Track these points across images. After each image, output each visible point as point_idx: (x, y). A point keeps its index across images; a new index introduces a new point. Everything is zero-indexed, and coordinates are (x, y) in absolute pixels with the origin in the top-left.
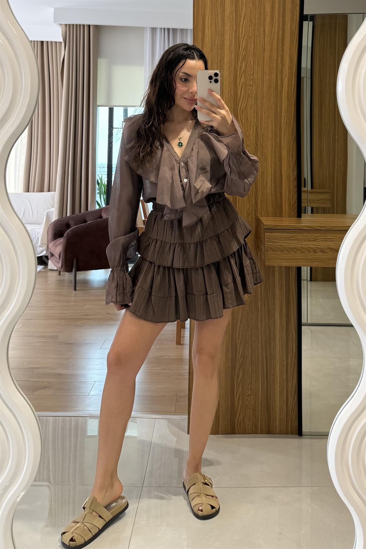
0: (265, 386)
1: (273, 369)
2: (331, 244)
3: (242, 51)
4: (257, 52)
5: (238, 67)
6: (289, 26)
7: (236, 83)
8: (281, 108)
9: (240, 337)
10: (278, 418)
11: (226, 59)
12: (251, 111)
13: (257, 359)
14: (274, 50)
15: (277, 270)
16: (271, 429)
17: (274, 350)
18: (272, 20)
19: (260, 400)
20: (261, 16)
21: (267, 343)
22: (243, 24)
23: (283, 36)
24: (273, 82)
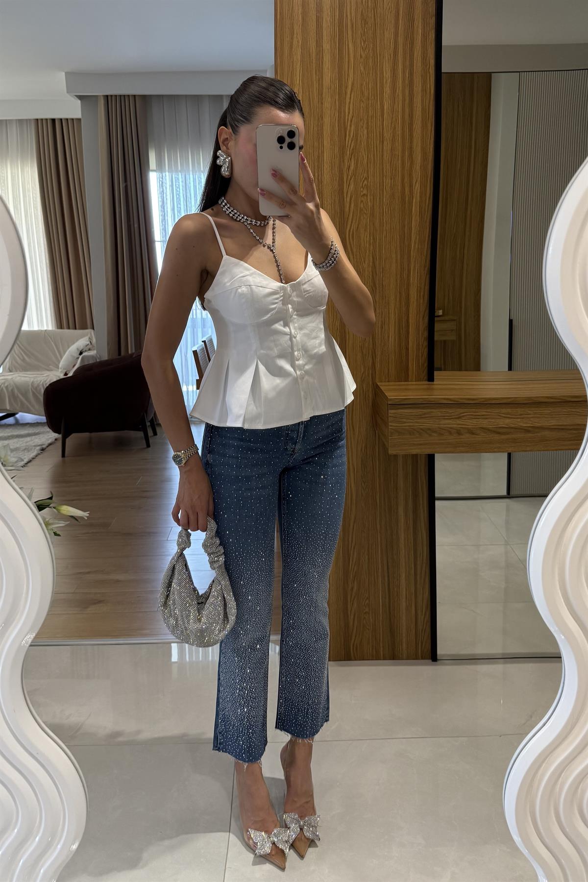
0: (387, 600)
1: (397, 580)
2: (485, 423)
3: (350, 142)
4: (372, 143)
5: (344, 167)
6: (420, 101)
7: (343, 192)
8: (410, 229)
9: (354, 540)
10: (404, 640)
11: (327, 155)
12: (366, 234)
13: (376, 567)
14: (399, 139)
15: (400, 458)
16: (396, 653)
17: (397, 555)
18: (394, 89)
19: (381, 619)
20: (377, 84)
21: (389, 546)
22: (351, 98)
23: (411, 116)
24: (398, 189)
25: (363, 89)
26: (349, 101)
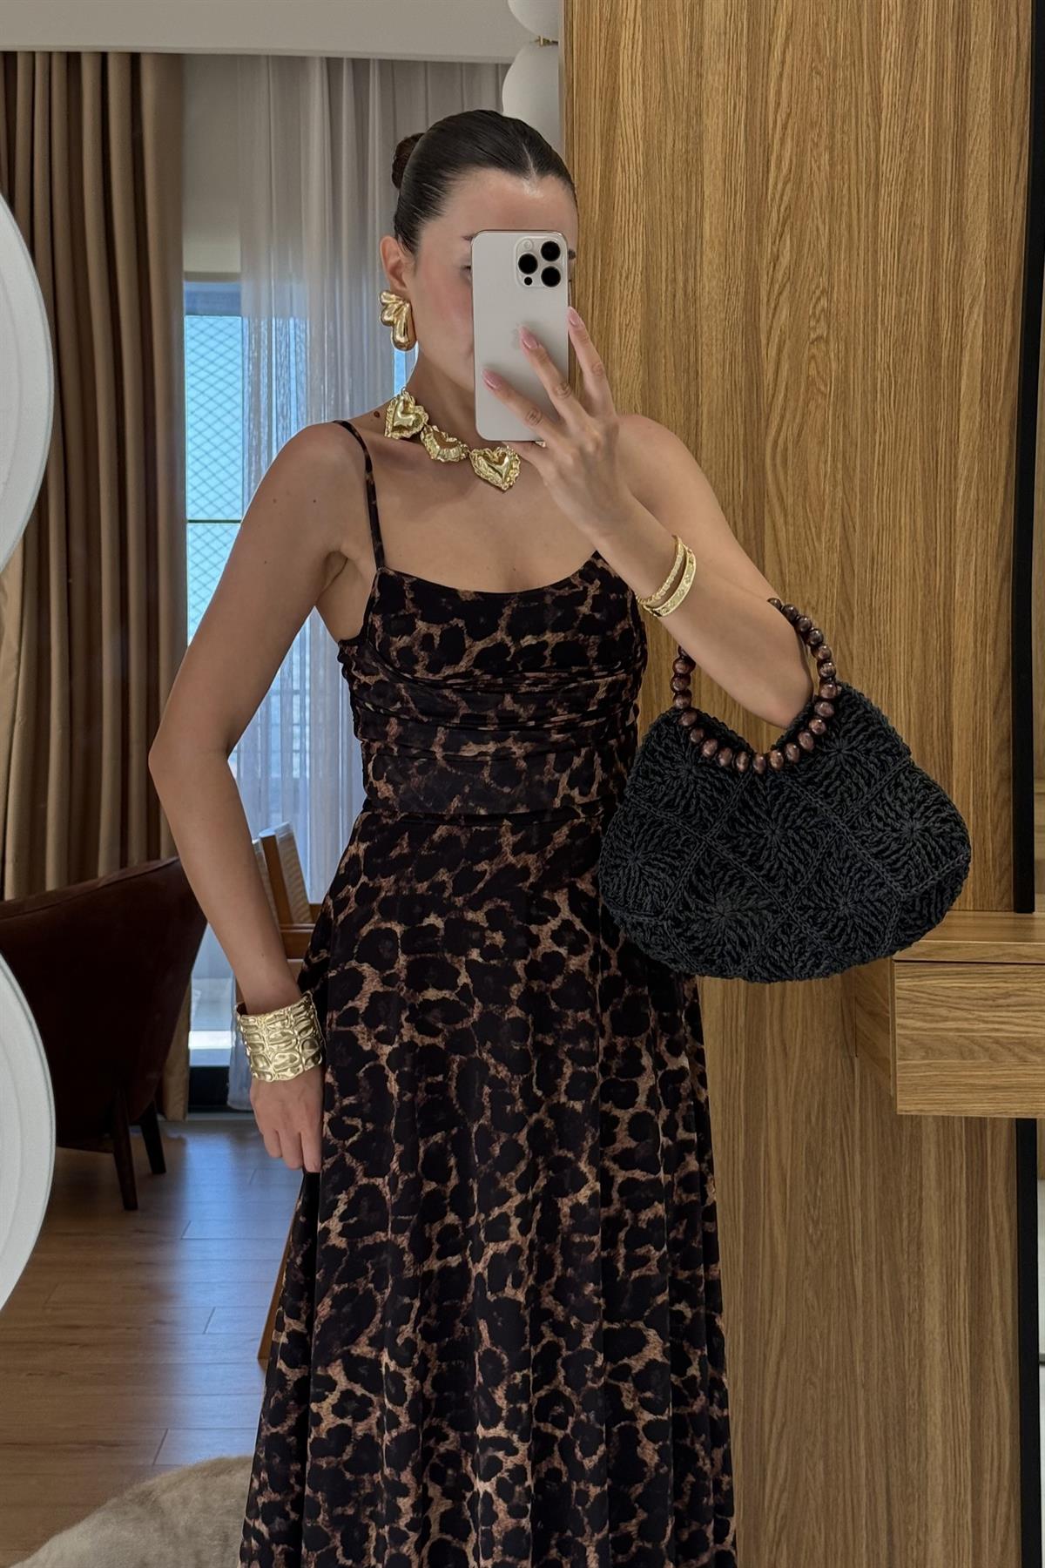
1: (919, 1541)
3: (780, 187)
4: (845, 191)
5: (763, 257)
6: (984, 76)
7: (757, 329)
8: (954, 442)
9: (779, 1414)
11: (711, 223)
12: (823, 453)
13: (849, 1502)
14: (923, 181)
15: (929, 1130)
17: (919, 1462)
20: (860, 25)
21: (891, 1434)
22: (783, 62)
23: (961, 116)
24: (919, 324)
25: (821, 38)
26: (778, 71)
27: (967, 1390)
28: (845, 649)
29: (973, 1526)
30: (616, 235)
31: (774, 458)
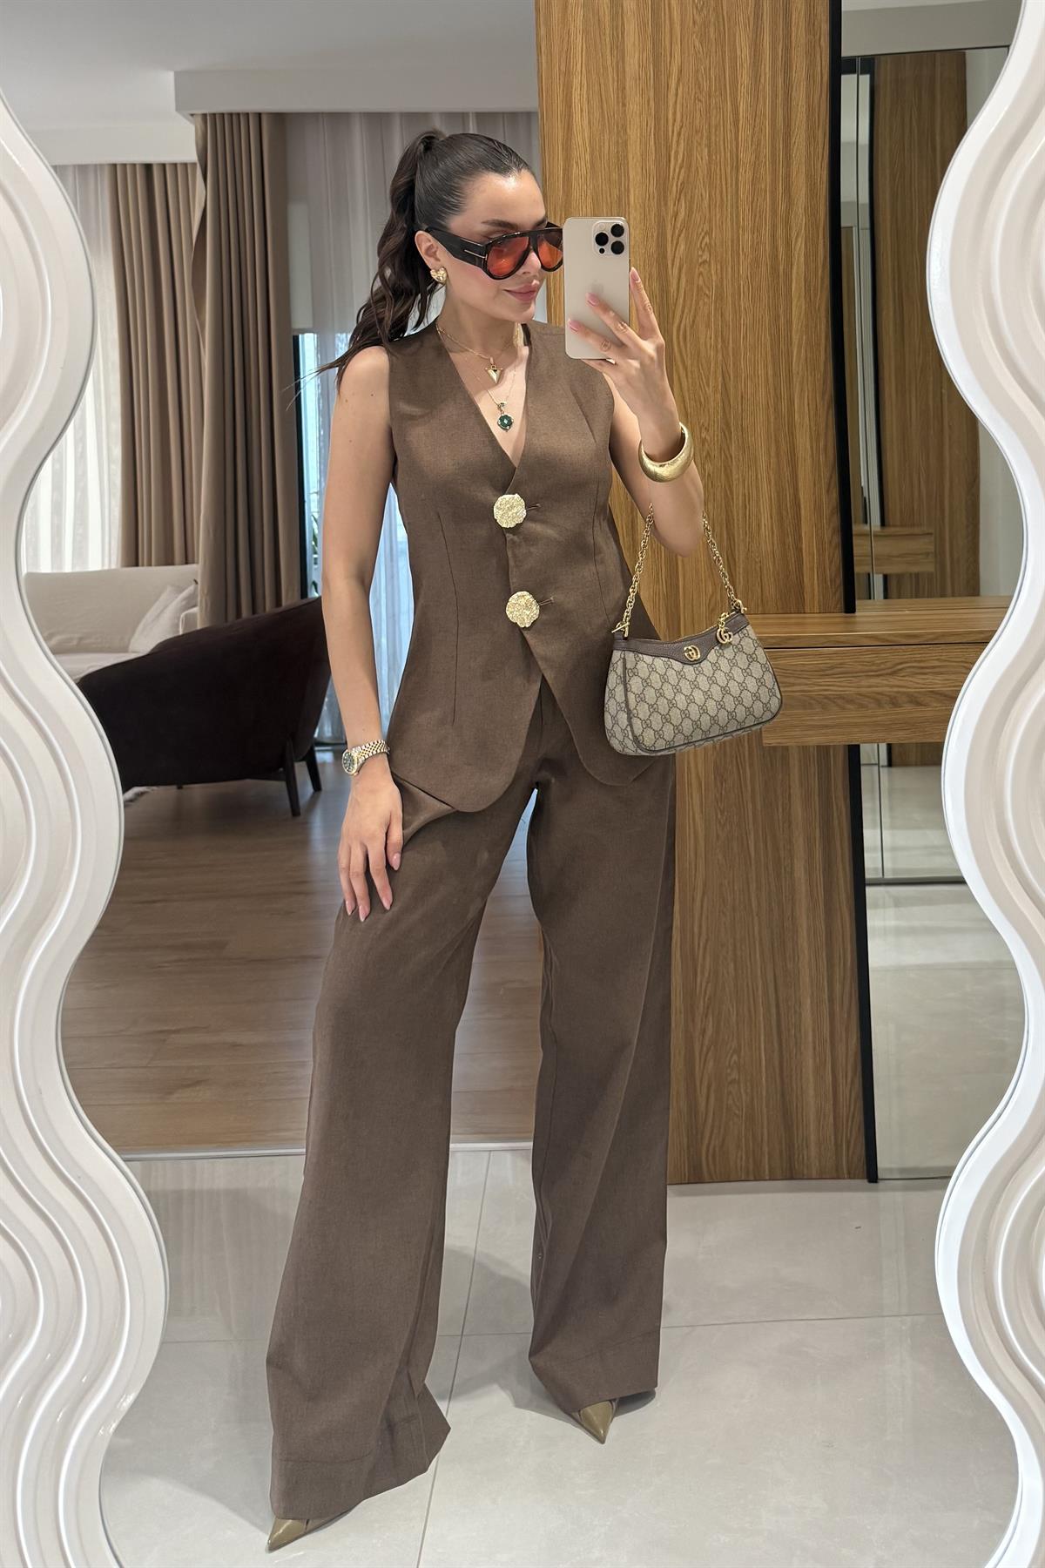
0: (777, 1055)
1: (795, 1012)
2: (938, 683)
3: (677, 170)
4: (718, 170)
5: (667, 214)
6: (802, 95)
7: (665, 257)
8: (789, 322)
9: (704, 937)
10: (813, 1138)
12: (709, 332)
14: (765, 163)
15: (794, 754)
16: (796, 1166)
17: (794, 962)
18: (756, 78)
19: (764, 1093)
20: (725, 70)
21: (776, 945)
22: (677, 95)
24: (765, 250)
25: (700, 79)
26: (674, 100)
27: (823, 916)
28: (727, 453)
29: (829, 1001)
30: (574, 203)
31: (678, 338)
